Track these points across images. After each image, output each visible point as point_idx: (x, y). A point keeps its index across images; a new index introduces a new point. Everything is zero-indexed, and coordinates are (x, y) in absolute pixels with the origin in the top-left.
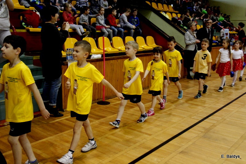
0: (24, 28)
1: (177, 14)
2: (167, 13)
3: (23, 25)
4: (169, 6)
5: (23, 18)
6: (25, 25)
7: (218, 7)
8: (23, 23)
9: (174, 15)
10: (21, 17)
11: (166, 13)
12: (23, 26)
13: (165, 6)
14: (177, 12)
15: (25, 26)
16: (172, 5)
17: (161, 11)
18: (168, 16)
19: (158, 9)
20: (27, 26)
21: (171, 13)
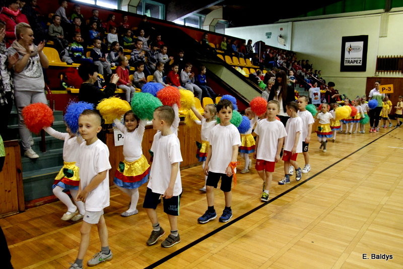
0: (64, 89)
1: (255, 69)
2: (244, 68)
3: (63, 85)
4: (247, 60)
5: (64, 77)
6: (65, 85)
7: (307, 61)
8: (64, 83)
9: (253, 71)
10: (62, 75)
11: (242, 69)
12: (63, 87)
13: (242, 60)
14: (256, 67)
15: (66, 87)
16: (251, 59)
17: (235, 66)
18: (244, 72)
19: (233, 64)
20: (68, 87)
21: (249, 68)
